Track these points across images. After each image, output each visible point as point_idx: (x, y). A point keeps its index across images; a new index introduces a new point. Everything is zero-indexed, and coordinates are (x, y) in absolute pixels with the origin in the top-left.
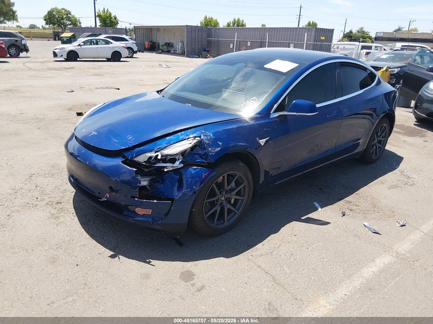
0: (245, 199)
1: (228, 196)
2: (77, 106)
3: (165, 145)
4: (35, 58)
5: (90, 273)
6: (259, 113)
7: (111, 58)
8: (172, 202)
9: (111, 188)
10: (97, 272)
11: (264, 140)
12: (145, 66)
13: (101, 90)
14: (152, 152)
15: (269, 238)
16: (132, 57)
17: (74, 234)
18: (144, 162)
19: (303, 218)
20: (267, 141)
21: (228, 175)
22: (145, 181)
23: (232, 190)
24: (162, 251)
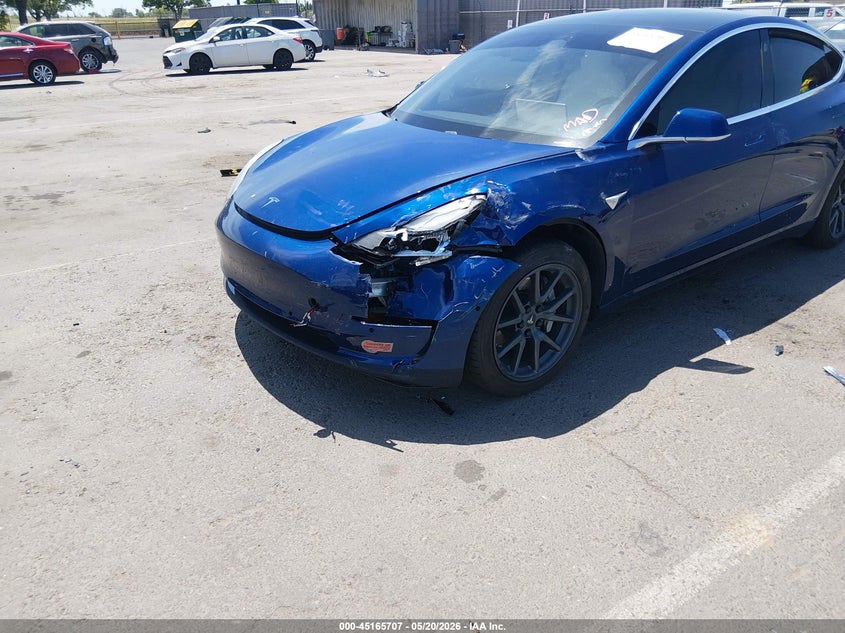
0: (575, 322)
1: (540, 315)
2: (219, 158)
3: (414, 214)
4: (129, 71)
5: (282, 464)
6: (604, 141)
7: (273, 65)
8: (434, 328)
9: (313, 302)
10: (295, 462)
11: (617, 197)
12: (340, 75)
13: (262, 126)
14: (389, 227)
15: (626, 400)
16: (312, 60)
17: (245, 393)
18: (376, 249)
19: (694, 360)
20: (621, 200)
21: (541, 272)
22: (377, 287)
23: (548, 304)
24: (415, 424)
